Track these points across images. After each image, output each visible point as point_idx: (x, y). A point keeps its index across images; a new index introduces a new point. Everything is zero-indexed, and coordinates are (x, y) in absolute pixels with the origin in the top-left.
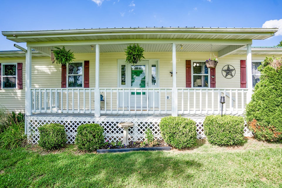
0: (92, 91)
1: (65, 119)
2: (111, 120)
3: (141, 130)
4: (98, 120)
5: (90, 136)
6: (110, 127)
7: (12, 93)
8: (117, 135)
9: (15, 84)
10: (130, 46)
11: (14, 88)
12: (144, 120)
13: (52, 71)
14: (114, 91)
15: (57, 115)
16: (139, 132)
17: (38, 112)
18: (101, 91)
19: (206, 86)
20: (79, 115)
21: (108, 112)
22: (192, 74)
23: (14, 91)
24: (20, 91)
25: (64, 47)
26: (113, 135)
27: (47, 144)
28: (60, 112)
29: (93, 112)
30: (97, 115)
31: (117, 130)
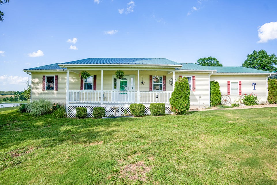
0: (100, 92)
1: (86, 105)
2: (108, 106)
3: (123, 110)
4: (102, 106)
5: (99, 111)
6: (108, 109)
7: (51, 93)
8: (111, 113)
9: (54, 88)
10: (118, 71)
11: (53, 90)
12: (124, 106)
13: (75, 80)
14: (110, 92)
15: (82, 103)
16: (122, 112)
17: (72, 102)
18: (104, 92)
19: (161, 90)
20: (93, 103)
21: (107, 102)
22: (153, 83)
23: (53, 92)
24: (56, 91)
25: (86, 71)
26: (109, 113)
27: (80, 115)
28: (83, 102)
29: (100, 102)
30: (102, 103)
31: (111, 110)
